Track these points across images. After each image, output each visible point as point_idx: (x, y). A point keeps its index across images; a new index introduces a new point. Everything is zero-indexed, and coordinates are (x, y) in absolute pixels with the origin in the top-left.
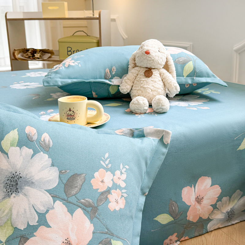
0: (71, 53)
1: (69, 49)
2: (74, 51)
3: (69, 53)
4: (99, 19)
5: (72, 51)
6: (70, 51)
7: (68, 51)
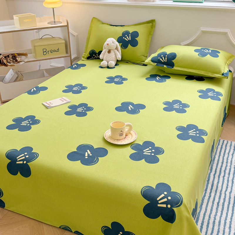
0: (46, 53)
1: (45, 50)
2: (48, 52)
3: (45, 53)
4: (67, 26)
5: (47, 51)
6: (45, 52)
7: (43, 52)
